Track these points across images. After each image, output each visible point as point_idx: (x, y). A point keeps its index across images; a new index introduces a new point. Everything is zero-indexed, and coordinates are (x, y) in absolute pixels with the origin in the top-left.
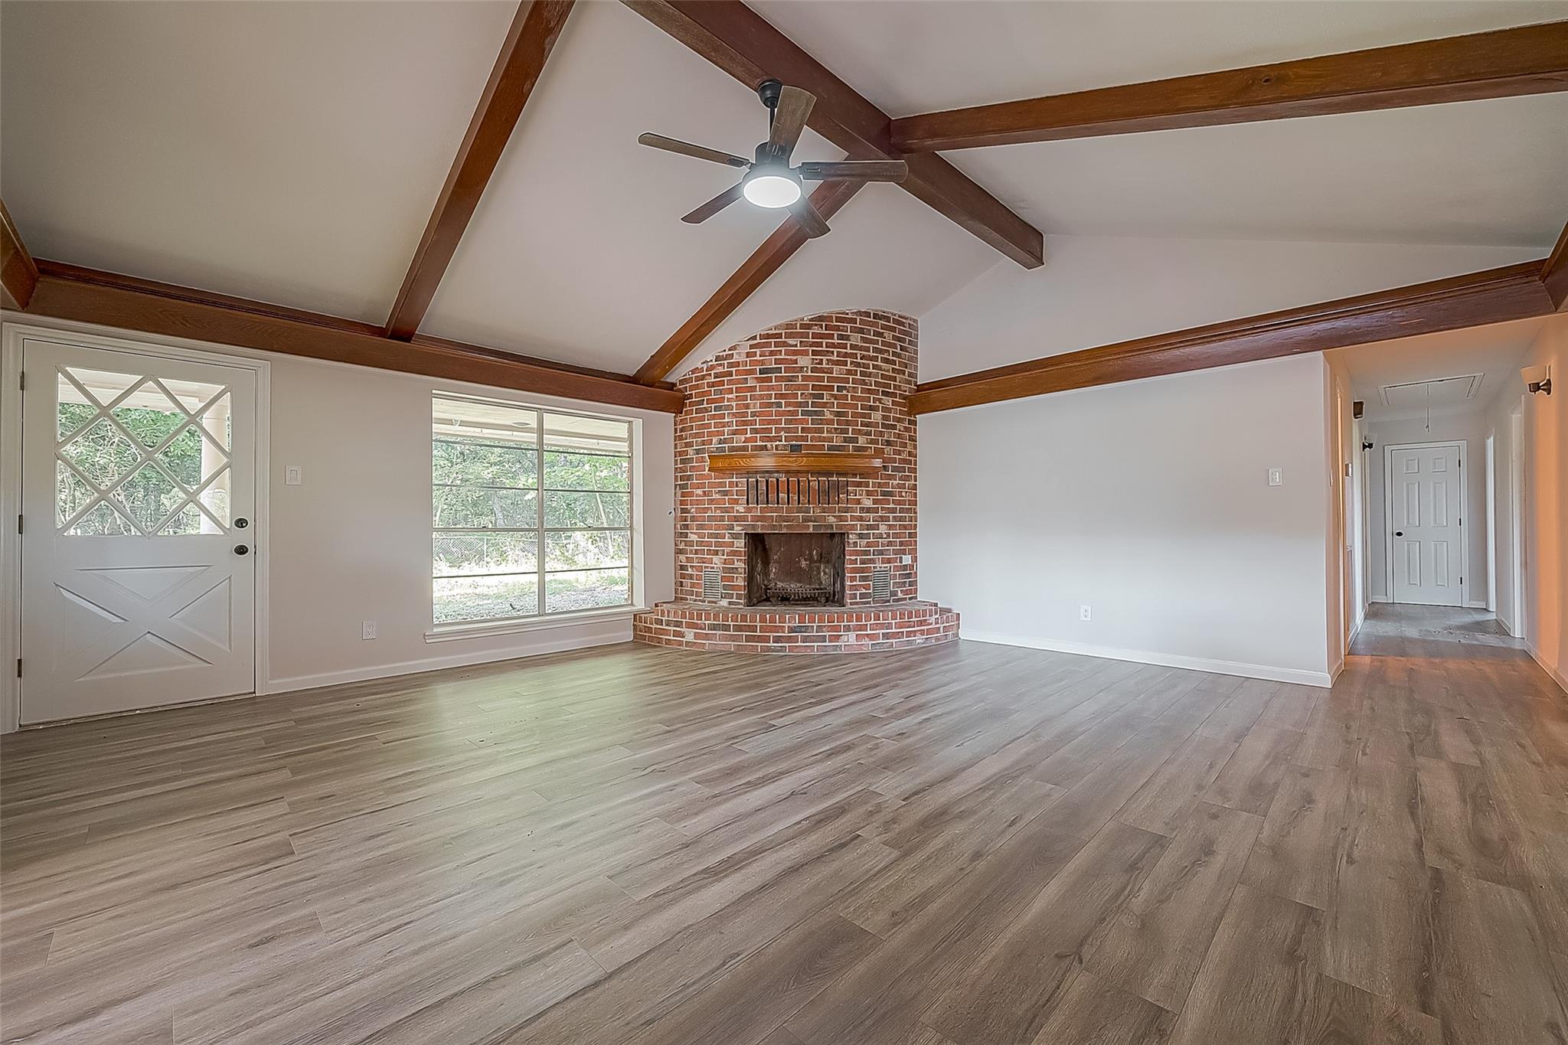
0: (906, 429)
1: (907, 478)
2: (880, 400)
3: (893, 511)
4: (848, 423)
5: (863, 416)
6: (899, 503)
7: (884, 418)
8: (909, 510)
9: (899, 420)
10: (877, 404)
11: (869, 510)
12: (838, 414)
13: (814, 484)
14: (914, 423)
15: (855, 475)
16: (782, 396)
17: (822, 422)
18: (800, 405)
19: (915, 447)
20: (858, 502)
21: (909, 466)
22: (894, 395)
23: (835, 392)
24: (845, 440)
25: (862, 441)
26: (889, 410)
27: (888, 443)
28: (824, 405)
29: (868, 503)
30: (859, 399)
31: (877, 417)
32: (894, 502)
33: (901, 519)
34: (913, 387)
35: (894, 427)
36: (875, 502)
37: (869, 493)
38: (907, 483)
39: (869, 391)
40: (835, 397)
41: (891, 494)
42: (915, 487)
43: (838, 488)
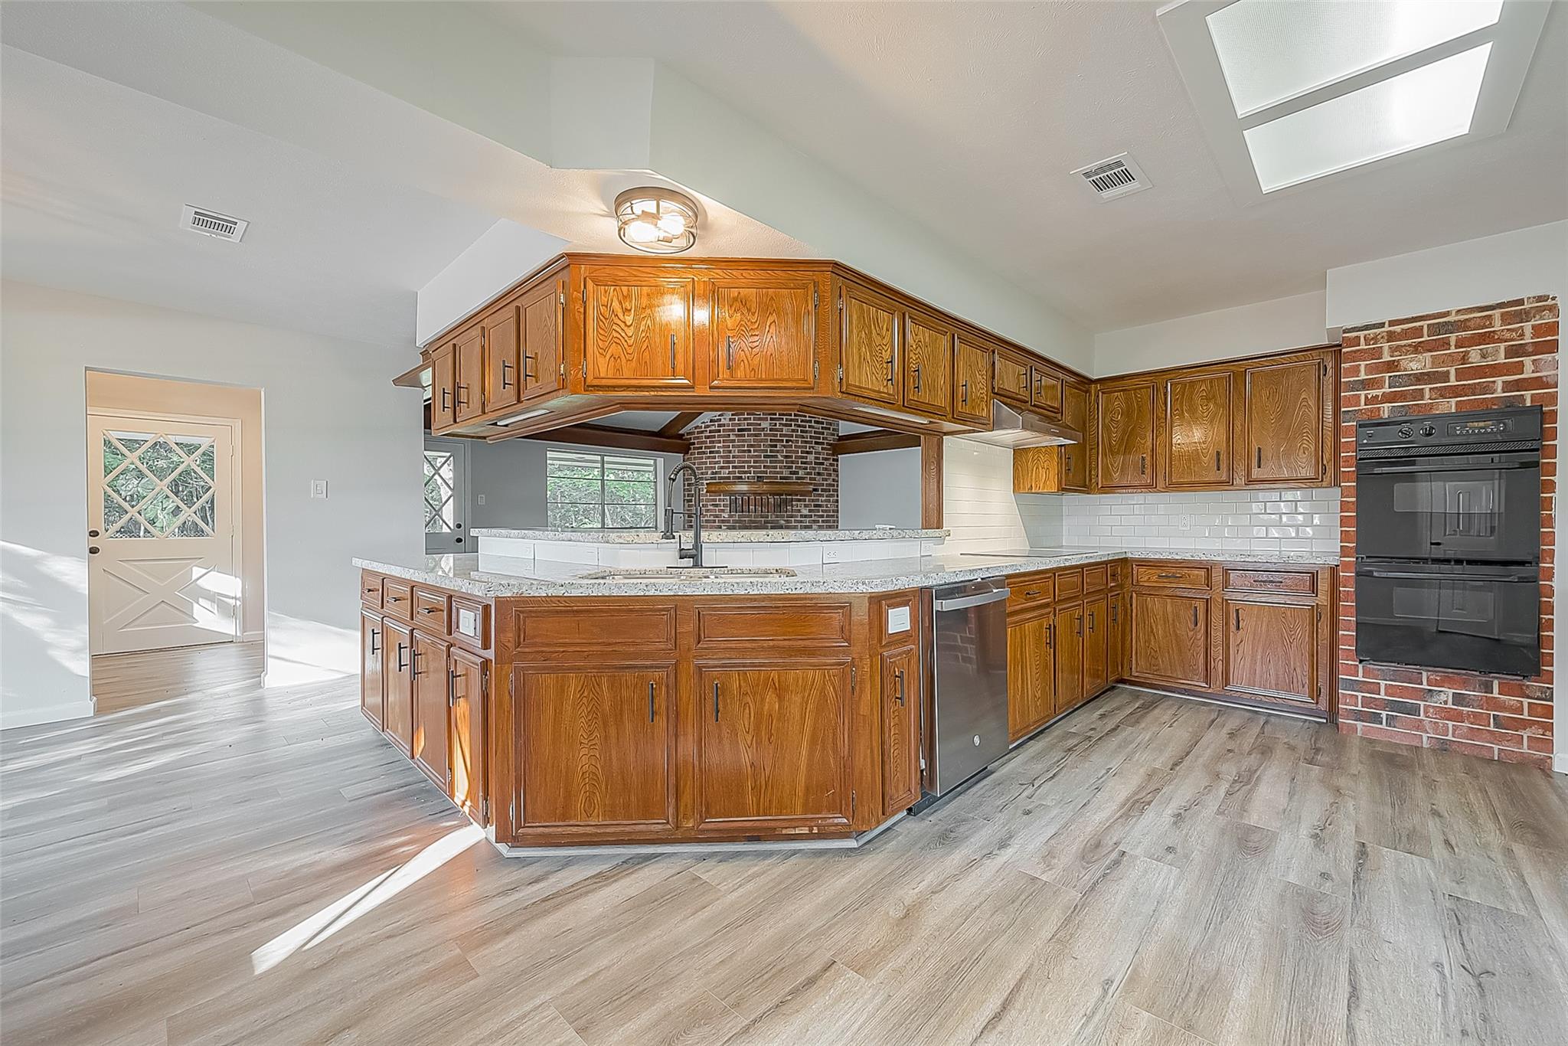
0: (831, 465)
1: (833, 496)
2: (813, 447)
3: (822, 516)
4: (792, 462)
5: (803, 457)
6: (826, 511)
7: (816, 458)
8: (833, 516)
9: (826, 459)
10: (811, 450)
11: (806, 516)
12: (786, 457)
13: (771, 500)
14: (837, 460)
15: (797, 495)
16: (752, 446)
17: (776, 462)
18: (763, 451)
19: (837, 476)
20: (799, 511)
21: (833, 489)
22: (823, 443)
23: (785, 443)
24: (791, 473)
25: (801, 473)
26: (819, 453)
27: (819, 474)
28: (778, 451)
29: (805, 512)
30: (799, 447)
31: (811, 458)
32: (822, 511)
33: (827, 521)
34: (836, 437)
35: (823, 464)
36: (810, 511)
37: (806, 506)
38: (831, 499)
39: (806, 442)
40: (784, 446)
41: (820, 506)
42: (837, 501)
43: (786, 502)
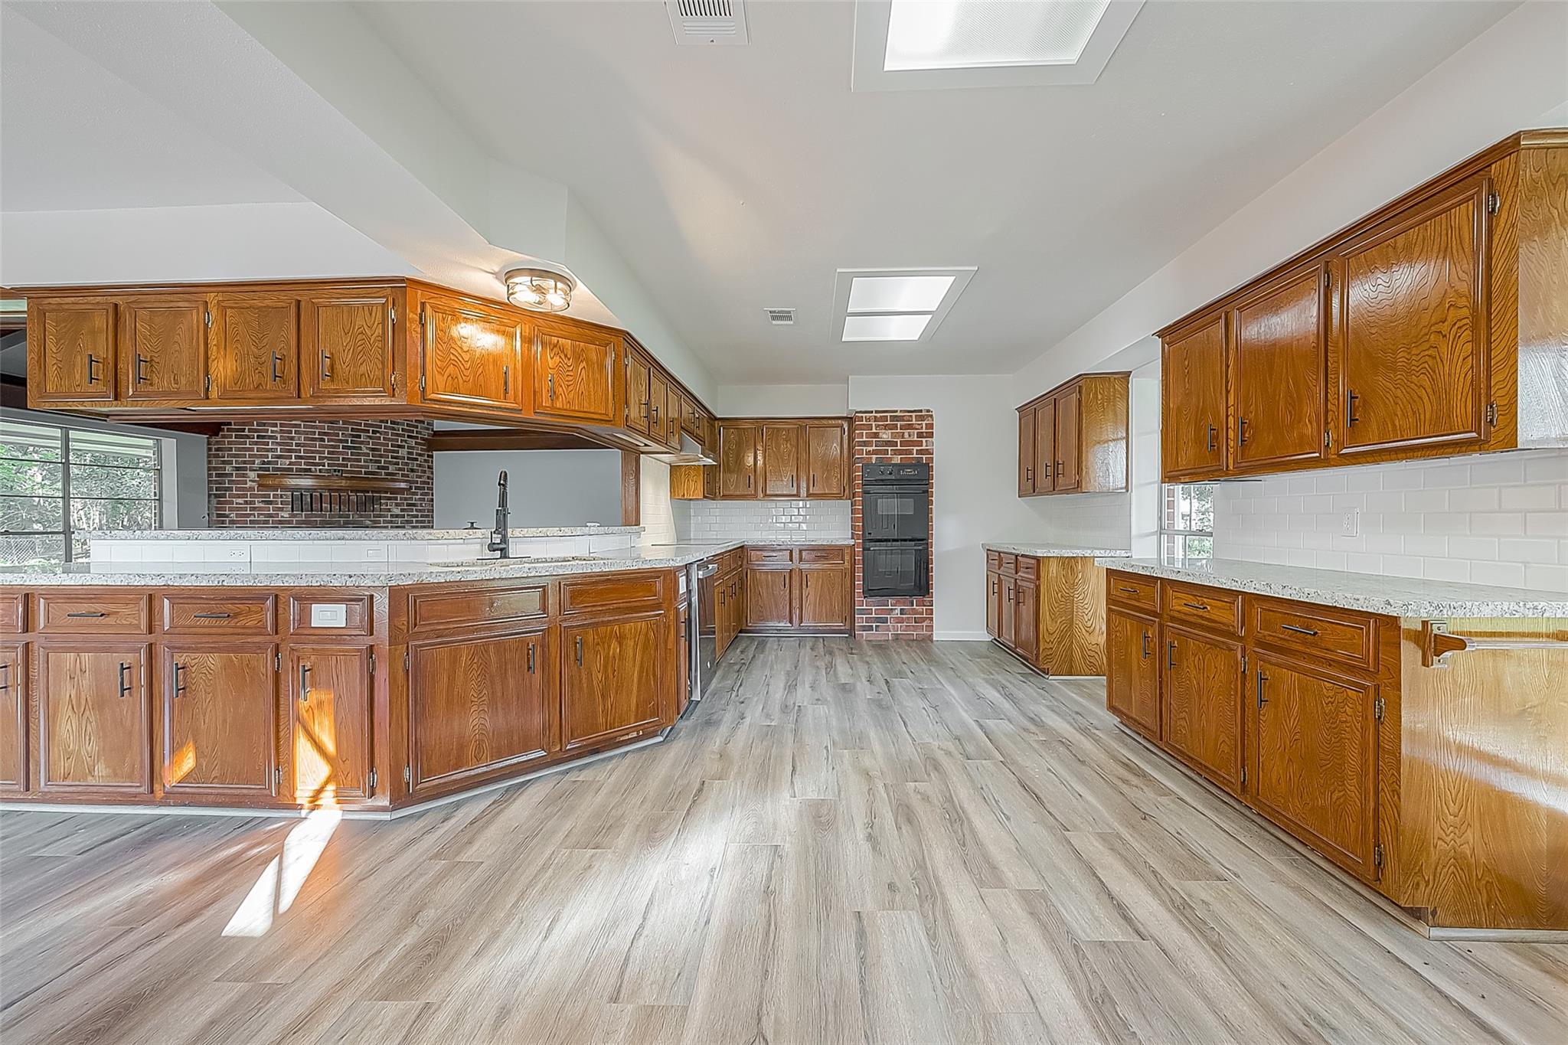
0: (425, 461)
1: (427, 494)
2: (406, 441)
3: (417, 516)
4: (381, 456)
5: (393, 452)
6: (420, 511)
7: (409, 453)
8: (427, 516)
9: (420, 455)
10: (404, 444)
11: (397, 516)
12: (373, 450)
13: (354, 498)
14: (432, 457)
15: (387, 493)
16: (325, 434)
17: (359, 454)
18: (341, 441)
19: (432, 473)
20: (389, 510)
21: (427, 487)
22: (417, 438)
23: (371, 434)
24: (379, 468)
25: (392, 469)
26: (413, 448)
27: (412, 470)
28: (362, 443)
29: (397, 511)
30: (389, 440)
31: (403, 452)
32: (416, 510)
33: (421, 522)
34: (430, 432)
35: (417, 460)
36: (402, 510)
37: (397, 505)
38: (426, 497)
39: (398, 435)
40: (370, 437)
41: (414, 505)
42: (432, 500)
43: (373, 500)
